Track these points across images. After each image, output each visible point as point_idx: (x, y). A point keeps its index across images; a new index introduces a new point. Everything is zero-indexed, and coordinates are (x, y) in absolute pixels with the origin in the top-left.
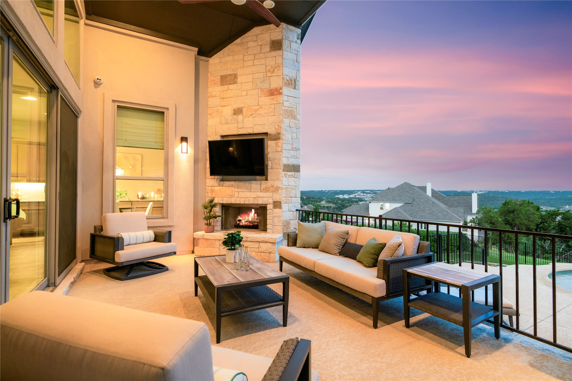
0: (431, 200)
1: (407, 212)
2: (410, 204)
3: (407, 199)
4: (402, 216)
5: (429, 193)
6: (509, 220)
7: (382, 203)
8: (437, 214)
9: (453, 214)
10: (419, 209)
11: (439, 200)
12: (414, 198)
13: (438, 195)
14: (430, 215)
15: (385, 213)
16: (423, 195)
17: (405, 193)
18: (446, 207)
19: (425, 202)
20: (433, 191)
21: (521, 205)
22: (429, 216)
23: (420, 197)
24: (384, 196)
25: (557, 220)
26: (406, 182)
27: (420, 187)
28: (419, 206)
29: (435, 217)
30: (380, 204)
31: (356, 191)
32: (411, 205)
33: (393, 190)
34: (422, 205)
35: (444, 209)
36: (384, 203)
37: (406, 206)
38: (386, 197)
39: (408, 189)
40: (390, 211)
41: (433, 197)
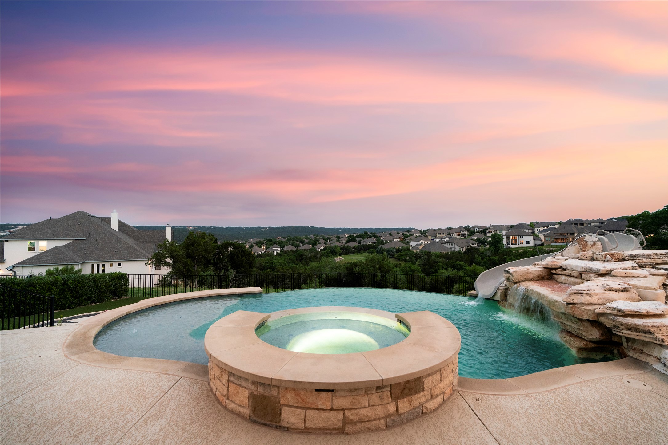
0: (115, 235)
1: (76, 252)
2: (83, 241)
3: (78, 234)
4: (66, 258)
5: (114, 226)
6: (190, 252)
7: (32, 242)
8: (122, 252)
9: (142, 251)
10: (96, 247)
11: (128, 235)
12: (89, 233)
13: (127, 229)
14: (111, 254)
15: (35, 256)
16: (104, 228)
17: (77, 225)
18: (136, 242)
19: (106, 237)
20: (120, 223)
21: (200, 237)
22: (109, 256)
23: (100, 231)
24: (38, 230)
25: (229, 250)
26: (80, 211)
27: (103, 219)
28: (97, 243)
29: (118, 256)
30: (29, 242)
31: (12, 225)
32: (85, 242)
33: (56, 221)
34: (100, 242)
35: (131, 245)
36: (36, 242)
37: (77, 243)
38: (40, 232)
39: (82, 220)
40: (45, 253)
41: (120, 231)
